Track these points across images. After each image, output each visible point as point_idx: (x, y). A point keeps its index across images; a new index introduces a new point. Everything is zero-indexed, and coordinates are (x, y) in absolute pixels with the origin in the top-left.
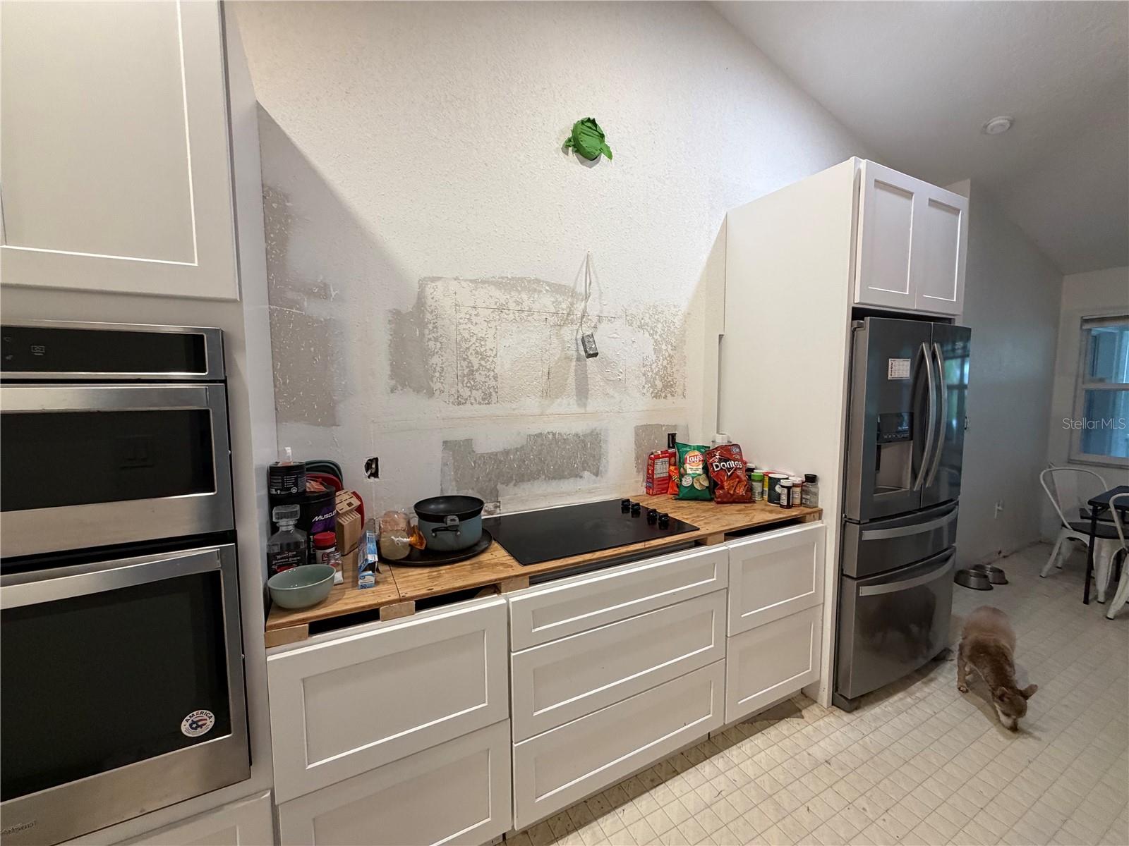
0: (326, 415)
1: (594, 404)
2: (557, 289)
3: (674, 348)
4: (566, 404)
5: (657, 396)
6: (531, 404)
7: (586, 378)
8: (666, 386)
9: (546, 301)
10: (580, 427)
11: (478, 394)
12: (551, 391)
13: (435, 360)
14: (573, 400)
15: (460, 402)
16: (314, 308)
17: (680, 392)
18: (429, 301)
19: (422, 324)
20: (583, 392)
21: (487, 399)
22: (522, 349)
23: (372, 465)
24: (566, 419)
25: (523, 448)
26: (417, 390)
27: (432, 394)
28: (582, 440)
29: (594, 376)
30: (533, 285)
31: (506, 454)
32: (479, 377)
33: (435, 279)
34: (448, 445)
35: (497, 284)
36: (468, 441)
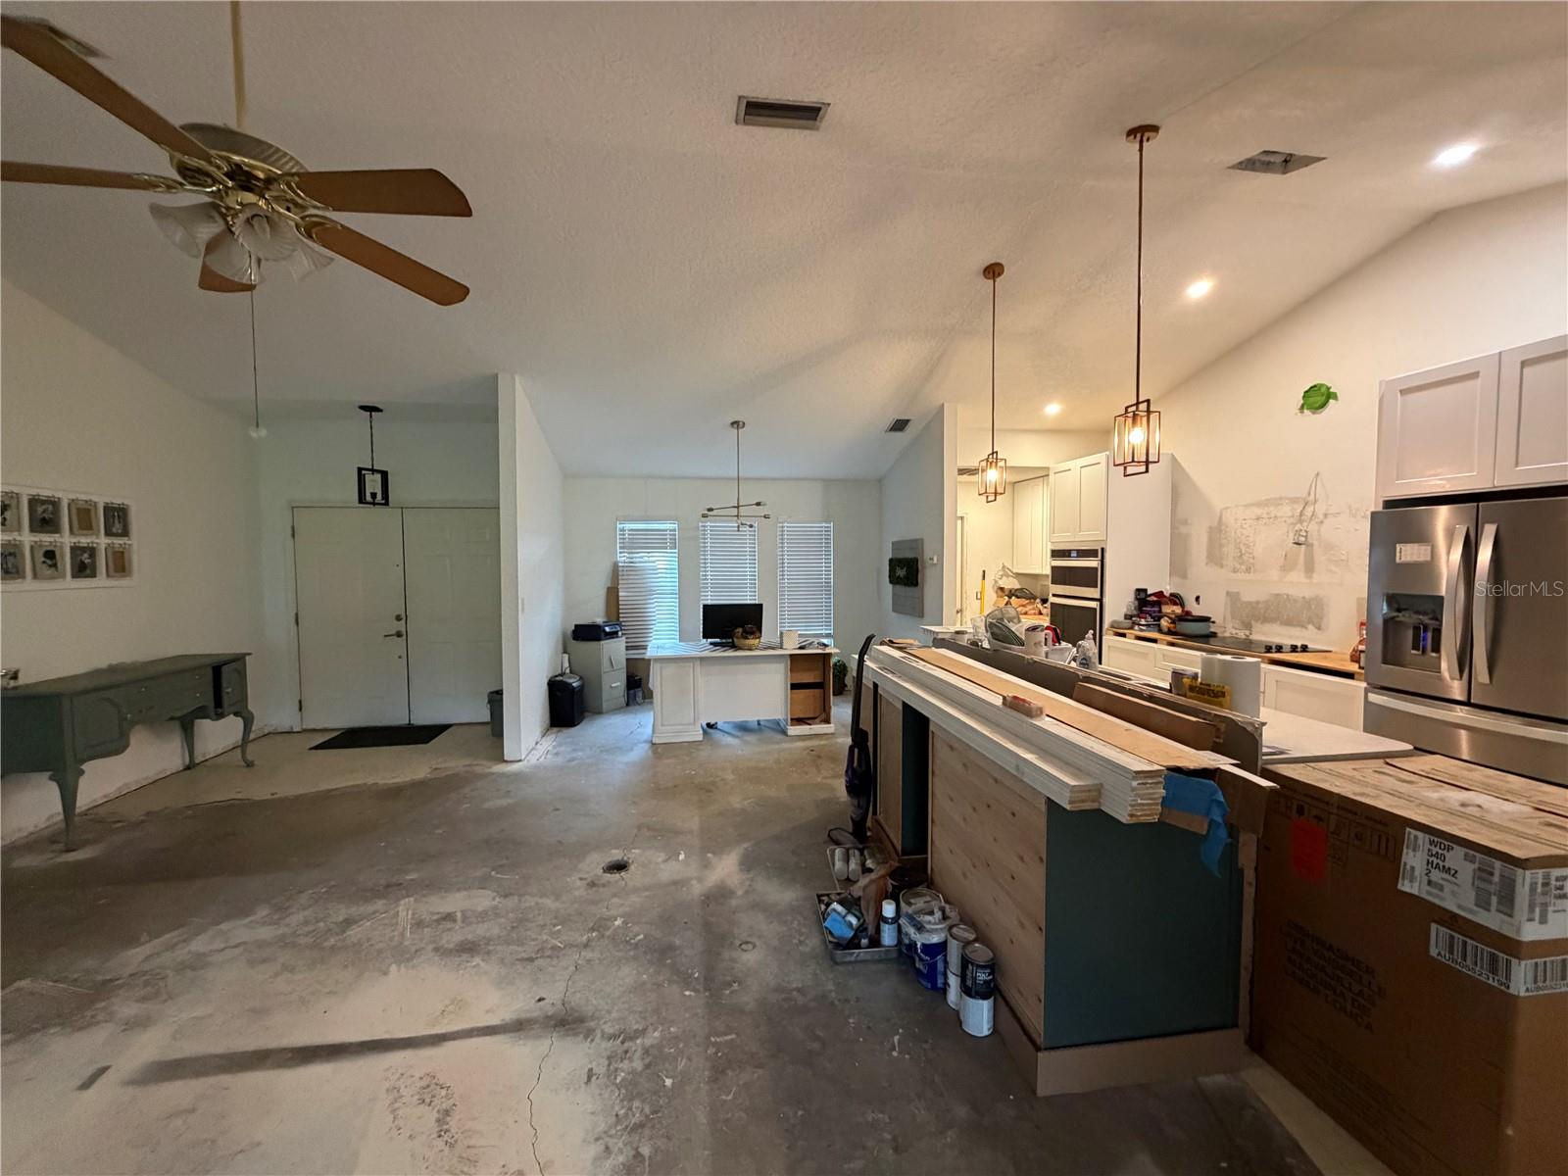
0: (1184, 575)
1: (1319, 577)
2: (1294, 501)
4: (1297, 576)
6: (1274, 575)
7: (1312, 559)
9: (1287, 510)
10: (1308, 593)
11: (1244, 568)
12: (1285, 568)
13: (1225, 549)
14: (1303, 574)
15: (1235, 571)
16: (1183, 530)
18: (1225, 520)
19: (1220, 531)
20: (1310, 568)
21: (1248, 570)
22: (1268, 540)
23: (1197, 599)
24: (1296, 585)
25: (1266, 602)
26: (1216, 564)
27: (1222, 566)
28: (1307, 603)
29: (1320, 557)
30: (1276, 502)
31: (1258, 603)
32: (1245, 558)
33: (1227, 508)
34: (1228, 593)
35: (1258, 504)
36: (1238, 593)
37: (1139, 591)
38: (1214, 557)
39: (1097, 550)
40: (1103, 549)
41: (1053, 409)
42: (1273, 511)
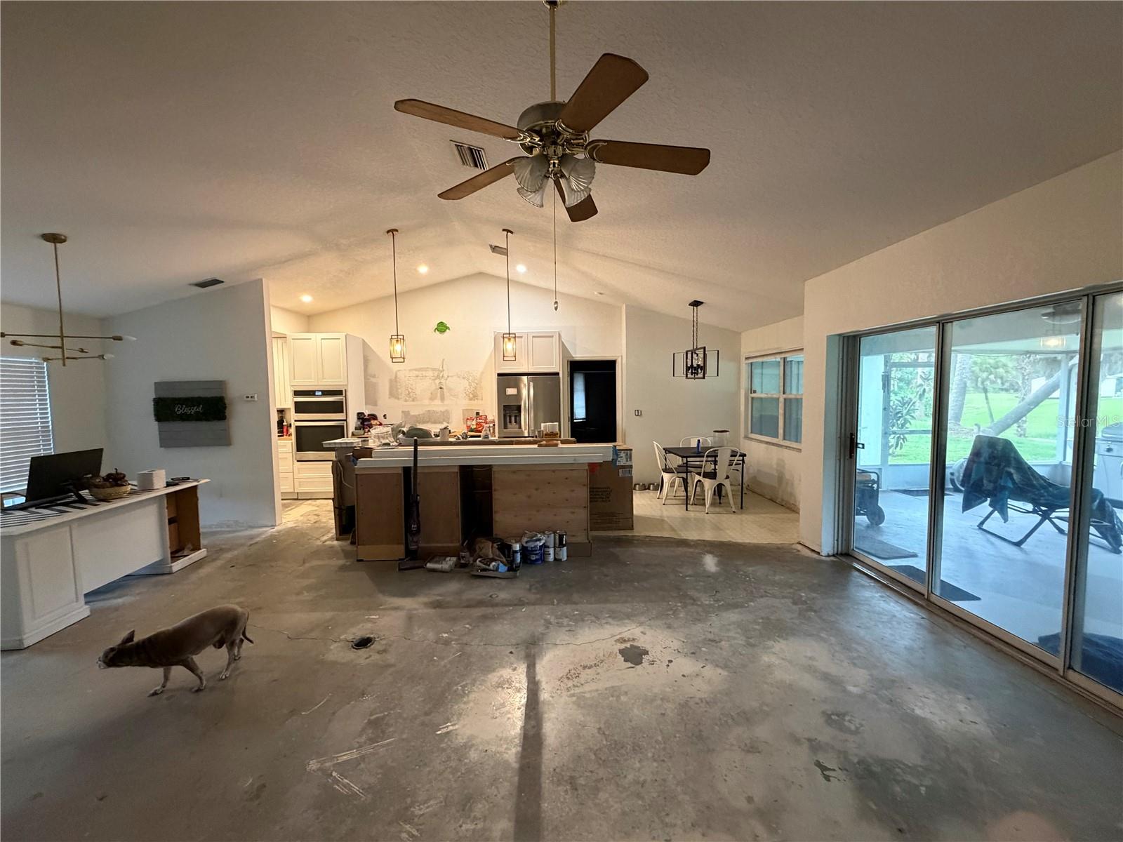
0: (375, 404)
1: (446, 402)
2: (434, 370)
3: (477, 384)
4: (438, 402)
5: (471, 399)
6: (426, 402)
7: (444, 395)
8: (474, 396)
9: (430, 373)
10: (443, 409)
11: (411, 399)
12: (432, 399)
13: (399, 390)
14: (440, 401)
15: (406, 401)
16: (373, 380)
17: (480, 398)
18: (398, 376)
19: (396, 381)
20: (443, 399)
21: (413, 400)
22: (423, 386)
23: (385, 416)
24: (437, 406)
25: (424, 414)
26: (396, 398)
27: (398, 399)
28: (443, 413)
29: (447, 394)
30: (426, 369)
31: (419, 415)
32: (411, 395)
33: (399, 371)
34: (403, 412)
35: (416, 370)
36: (408, 411)
37: (358, 414)
38: (393, 394)
39: (342, 391)
40: (345, 390)
41: (307, 298)
42: (424, 373)
